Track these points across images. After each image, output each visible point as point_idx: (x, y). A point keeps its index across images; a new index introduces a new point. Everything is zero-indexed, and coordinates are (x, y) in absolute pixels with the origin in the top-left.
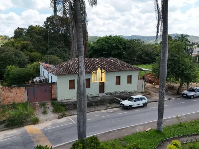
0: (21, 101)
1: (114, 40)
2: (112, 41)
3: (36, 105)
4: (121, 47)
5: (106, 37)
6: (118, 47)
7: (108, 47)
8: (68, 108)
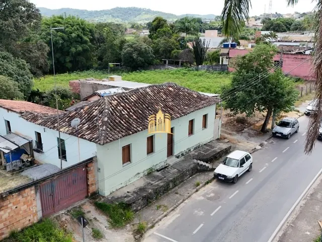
0: (28, 222)
1: (70, 24)
2: (67, 27)
3: (63, 219)
4: (88, 39)
5: (54, 20)
6: (81, 38)
7: (63, 38)
8: (135, 208)
